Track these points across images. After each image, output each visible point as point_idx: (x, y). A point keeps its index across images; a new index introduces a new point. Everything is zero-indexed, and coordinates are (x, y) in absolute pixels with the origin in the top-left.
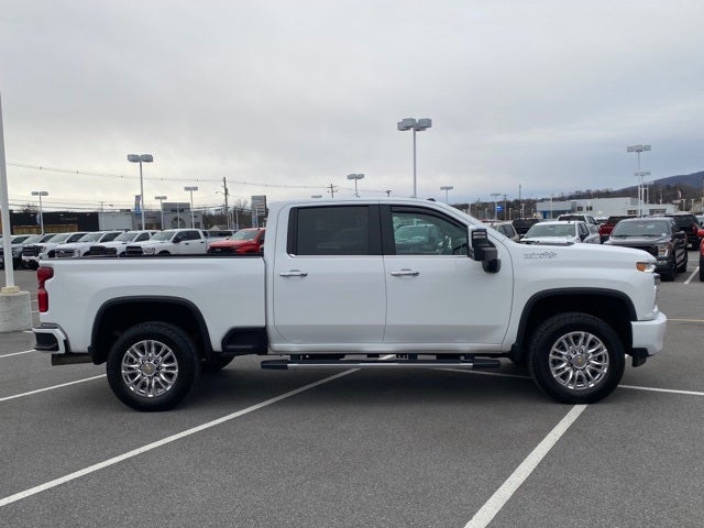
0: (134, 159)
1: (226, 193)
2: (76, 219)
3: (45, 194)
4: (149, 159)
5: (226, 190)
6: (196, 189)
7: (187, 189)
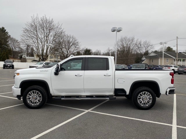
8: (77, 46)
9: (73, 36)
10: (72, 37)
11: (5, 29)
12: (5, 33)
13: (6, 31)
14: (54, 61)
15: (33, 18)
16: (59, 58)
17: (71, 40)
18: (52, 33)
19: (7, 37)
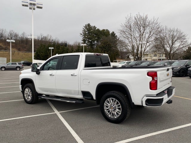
8: (185, 40)
9: (177, 29)
10: (177, 31)
11: (115, 33)
12: (115, 37)
13: (116, 35)
14: (159, 59)
15: (127, 18)
16: (164, 56)
17: (175, 34)
18: (148, 30)
19: (116, 40)
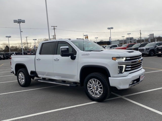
0: (109, 29)
1: (141, 34)
2: (107, 43)
3: (97, 38)
4: (112, 28)
5: (141, 33)
6: (130, 34)
7: (128, 34)
